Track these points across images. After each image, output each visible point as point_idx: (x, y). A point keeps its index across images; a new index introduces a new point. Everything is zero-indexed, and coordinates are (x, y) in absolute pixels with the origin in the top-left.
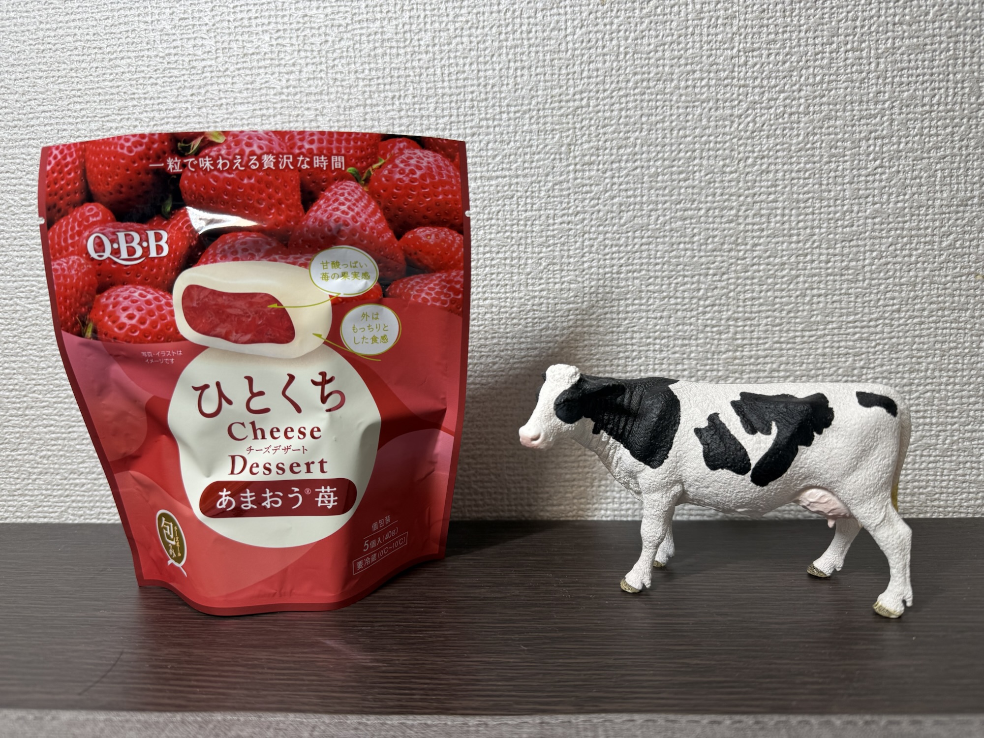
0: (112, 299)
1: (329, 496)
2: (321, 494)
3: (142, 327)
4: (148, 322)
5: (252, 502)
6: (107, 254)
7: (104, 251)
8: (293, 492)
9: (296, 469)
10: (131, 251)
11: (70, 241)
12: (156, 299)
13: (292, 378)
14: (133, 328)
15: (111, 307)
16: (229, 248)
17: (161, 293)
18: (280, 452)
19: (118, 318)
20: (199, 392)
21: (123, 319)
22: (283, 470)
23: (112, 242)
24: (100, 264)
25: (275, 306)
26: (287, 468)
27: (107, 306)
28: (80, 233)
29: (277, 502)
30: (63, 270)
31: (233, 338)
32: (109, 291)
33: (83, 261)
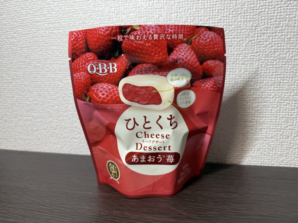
0: (96, 88)
1: (171, 158)
2: (168, 158)
3: (107, 98)
4: (110, 96)
5: (144, 160)
6: (95, 71)
7: (93, 70)
8: (158, 157)
9: (160, 149)
10: (103, 70)
11: (81, 67)
12: (112, 88)
13: (160, 117)
14: (104, 99)
15: (96, 91)
16: (140, 70)
17: (114, 86)
18: (155, 143)
19: (98, 95)
20: (127, 121)
21: (100, 95)
22: (156, 149)
23: (97, 67)
24: (92, 75)
25: (155, 91)
26: (157, 148)
27: (94, 90)
28: (85, 64)
29: (153, 160)
30: (78, 77)
31: (141, 103)
32: (95, 85)
33: (86, 74)
